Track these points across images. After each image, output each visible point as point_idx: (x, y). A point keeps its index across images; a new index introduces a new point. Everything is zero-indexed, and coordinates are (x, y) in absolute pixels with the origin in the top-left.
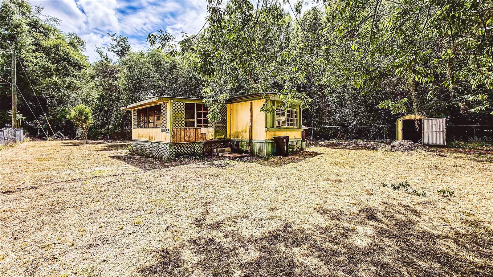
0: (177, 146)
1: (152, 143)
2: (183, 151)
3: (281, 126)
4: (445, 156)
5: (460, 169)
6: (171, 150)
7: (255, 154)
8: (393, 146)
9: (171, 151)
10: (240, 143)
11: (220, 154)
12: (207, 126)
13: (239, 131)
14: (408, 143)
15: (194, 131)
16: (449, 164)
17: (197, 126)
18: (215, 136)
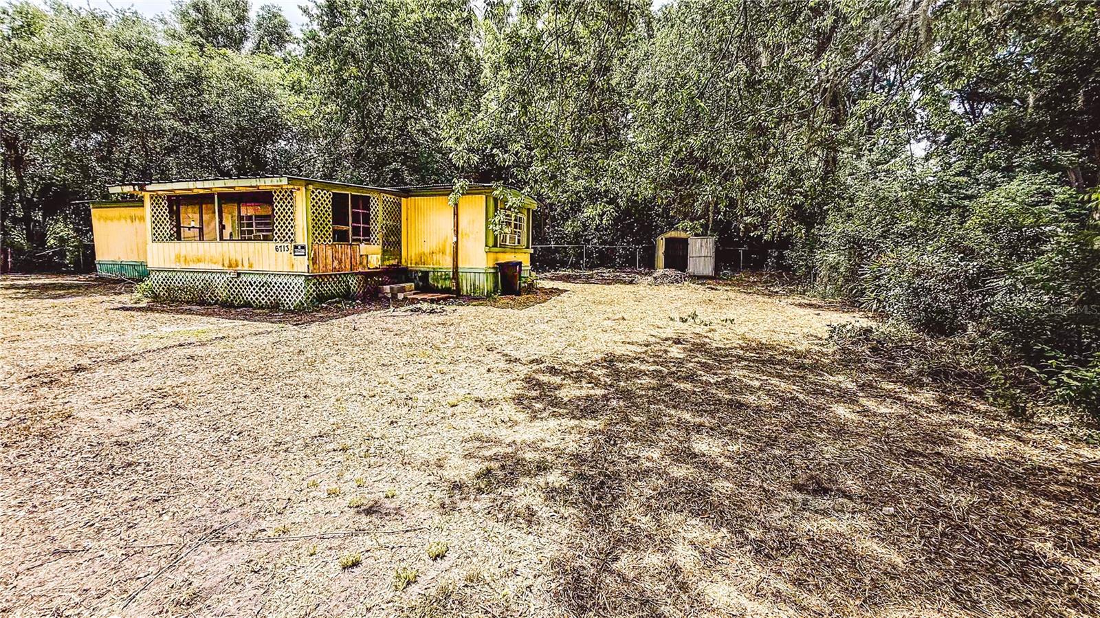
0: (318, 280)
1: (239, 274)
2: (329, 290)
3: (507, 243)
4: (716, 289)
5: (734, 302)
6: (308, 288)
7: (465, 294)
8: (655, 278)
9: (308, 291)
10: (431, 274)
11: (401, 296)
12: (369, 240)
13: (427, 251)
14: (671, 272)
15: (349, 251)
16: (722, 297)
17: (354, 240)
18: (383, 260)
